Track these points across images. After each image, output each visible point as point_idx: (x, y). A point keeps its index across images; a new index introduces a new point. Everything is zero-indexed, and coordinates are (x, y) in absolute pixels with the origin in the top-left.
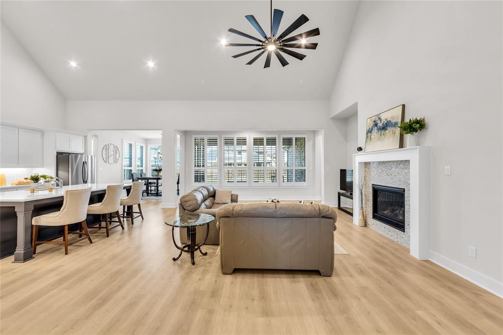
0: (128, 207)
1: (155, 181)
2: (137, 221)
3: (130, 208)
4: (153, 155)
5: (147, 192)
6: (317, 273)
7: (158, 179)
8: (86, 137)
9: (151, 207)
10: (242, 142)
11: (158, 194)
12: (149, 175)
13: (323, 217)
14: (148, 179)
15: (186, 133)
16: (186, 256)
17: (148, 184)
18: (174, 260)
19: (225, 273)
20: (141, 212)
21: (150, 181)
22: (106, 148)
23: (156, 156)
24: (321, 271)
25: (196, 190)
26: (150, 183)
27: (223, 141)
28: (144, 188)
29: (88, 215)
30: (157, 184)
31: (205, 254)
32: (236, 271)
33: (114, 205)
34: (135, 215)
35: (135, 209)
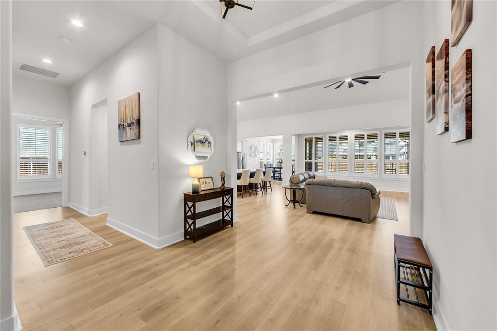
0: (264, 182)
1: (279, 170)
2: (269, 191)
3: (265, 183)
4: (277, 151)
5: (274, 177)
6: (359, 220)
7: (281, 168)
8: (242, 142)
9: (276, 186)
10: (344, 138)
11: (280, 179)
12: (275, 166)
13: (363, 188)
14: (274, 168)
15: (298, 136)
16: (291, 204)
17: (274, 172)
18: (286, 205)
19: (308, 213)
20: (270, 186)
21: (276, 169)
22: (251, 147)
23: (279, 152)
24: (362, 219)
25: (301, 174)
26: (276, 171)
27: (328, 139)
28: (272, 175)
29: (249, 183)
30: (280, 172)
31: (302, 206)
32: (314, 213)
33: (259, 180)
34: (268, 188)
35: (268, 184)
